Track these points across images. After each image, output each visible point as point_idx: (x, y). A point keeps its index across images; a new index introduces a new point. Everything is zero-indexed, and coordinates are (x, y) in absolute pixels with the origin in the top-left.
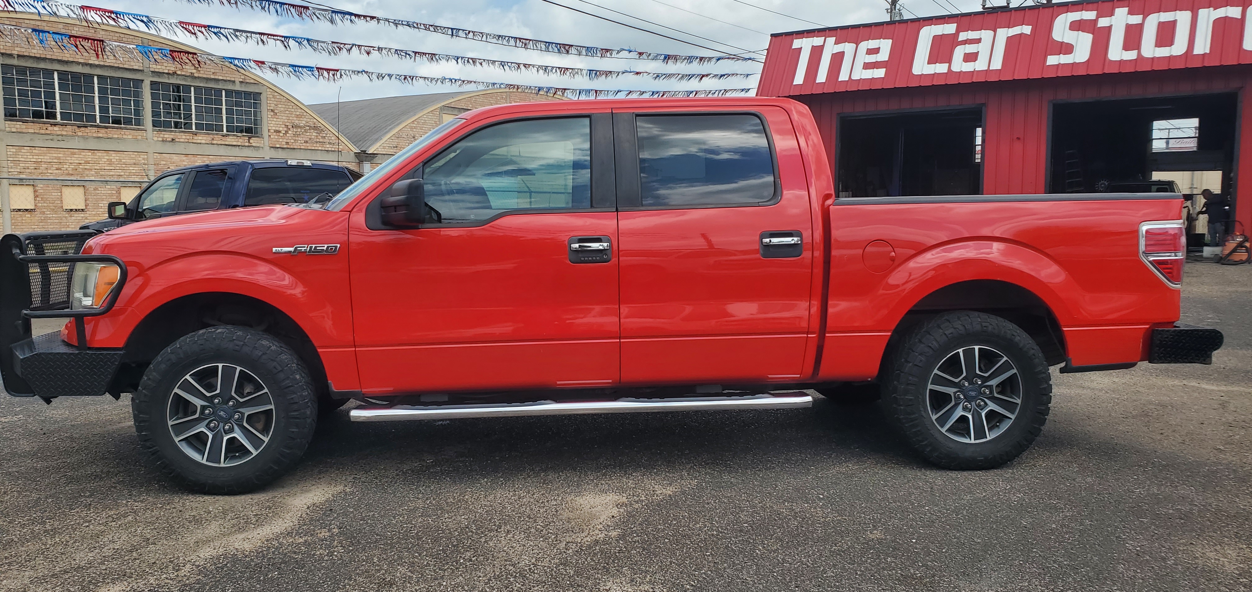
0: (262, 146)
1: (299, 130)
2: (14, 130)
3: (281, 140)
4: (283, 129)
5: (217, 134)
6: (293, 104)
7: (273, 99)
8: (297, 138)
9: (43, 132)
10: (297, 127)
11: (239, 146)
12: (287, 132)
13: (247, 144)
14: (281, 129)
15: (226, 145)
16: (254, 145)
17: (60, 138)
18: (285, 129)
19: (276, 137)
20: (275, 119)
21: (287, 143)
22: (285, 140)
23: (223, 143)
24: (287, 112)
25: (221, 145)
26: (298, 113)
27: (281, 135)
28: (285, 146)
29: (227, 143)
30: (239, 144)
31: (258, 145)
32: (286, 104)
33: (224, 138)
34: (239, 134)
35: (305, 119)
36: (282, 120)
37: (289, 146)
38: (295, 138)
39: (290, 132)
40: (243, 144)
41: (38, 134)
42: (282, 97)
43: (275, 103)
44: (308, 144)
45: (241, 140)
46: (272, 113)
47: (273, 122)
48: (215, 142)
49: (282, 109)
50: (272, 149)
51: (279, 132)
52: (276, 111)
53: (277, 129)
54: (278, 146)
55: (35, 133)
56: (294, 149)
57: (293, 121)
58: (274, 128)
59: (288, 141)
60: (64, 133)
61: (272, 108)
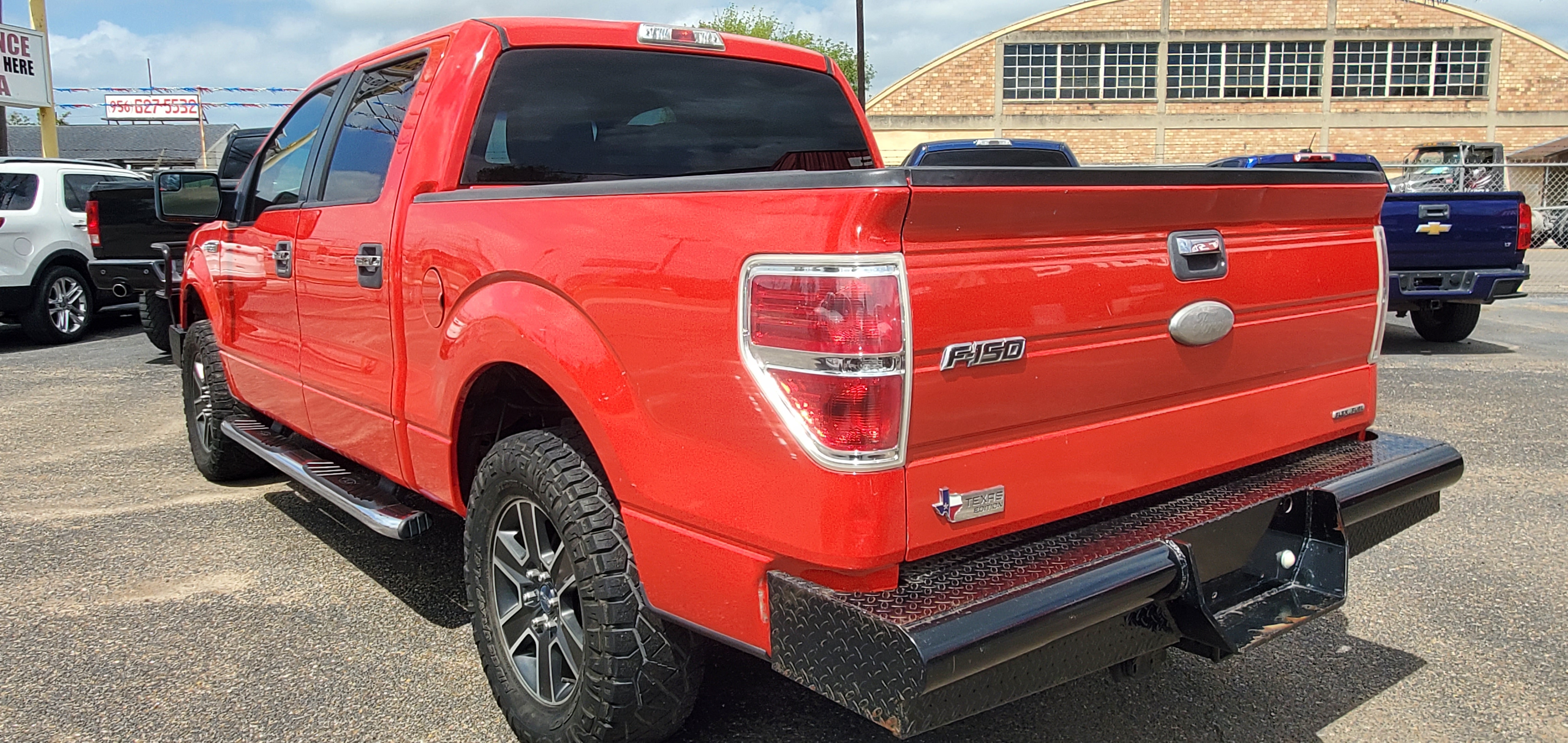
0: (1485, 110)
1: (1550, 85)
2: (1174, 112)
3: (1517, 101)
4: (1521, 86)
5: (1419, 100)
6: (1542, 50)
7: (1511, 46)
8: (1544, 97)
9: (1203, 111)
10: (1546, 80)
11: (1449, 113)
12: (1528, 89)
13: (1462, 110)
14: (1519, 86)
15: (1430, 113)
16: (1472, 110)
17: (1220, 117)
18: (1526, 85)
19: (1510, 97)
20: (1510, 73)
21: (1526, 105)
22: (1524, 101)
23: (1427, 110)
24: (1533, 62)
25: (1423, 113)
26: (1550, 62)
27: (1518, 93)
28: (1523, 109)
29: (1432, 110)
30: (1451, 110)
31: (1479, 110)
32: (1531, 50)
33: (1428, 104)
34: (1452, 97)
35: (1561, 69)
36: (1522, 74)
37: (1528, 109)
38: (1540, 97)
39: (1533, 89)
40: (1456, 110)
41: (1199, 114)
42: (1525, 42)
43: (1514, 50)
44: (1562, 104)
45: (1454, 105)
46: (1507, 65)
47: (1508, 78)
48: (1414, 110)
49: (1524, 58)
50: (1501, 115)
51: (1516, 90)
52: (1513, 62)
53: (1513, 86)
54: (1511, 109)
55: (1195, 113)
56: (1537, 112)
57: (1541, 74)
58: (1507, 86)
59: (1529, 101)
60: (1225, 111)
61: (1507, 58)
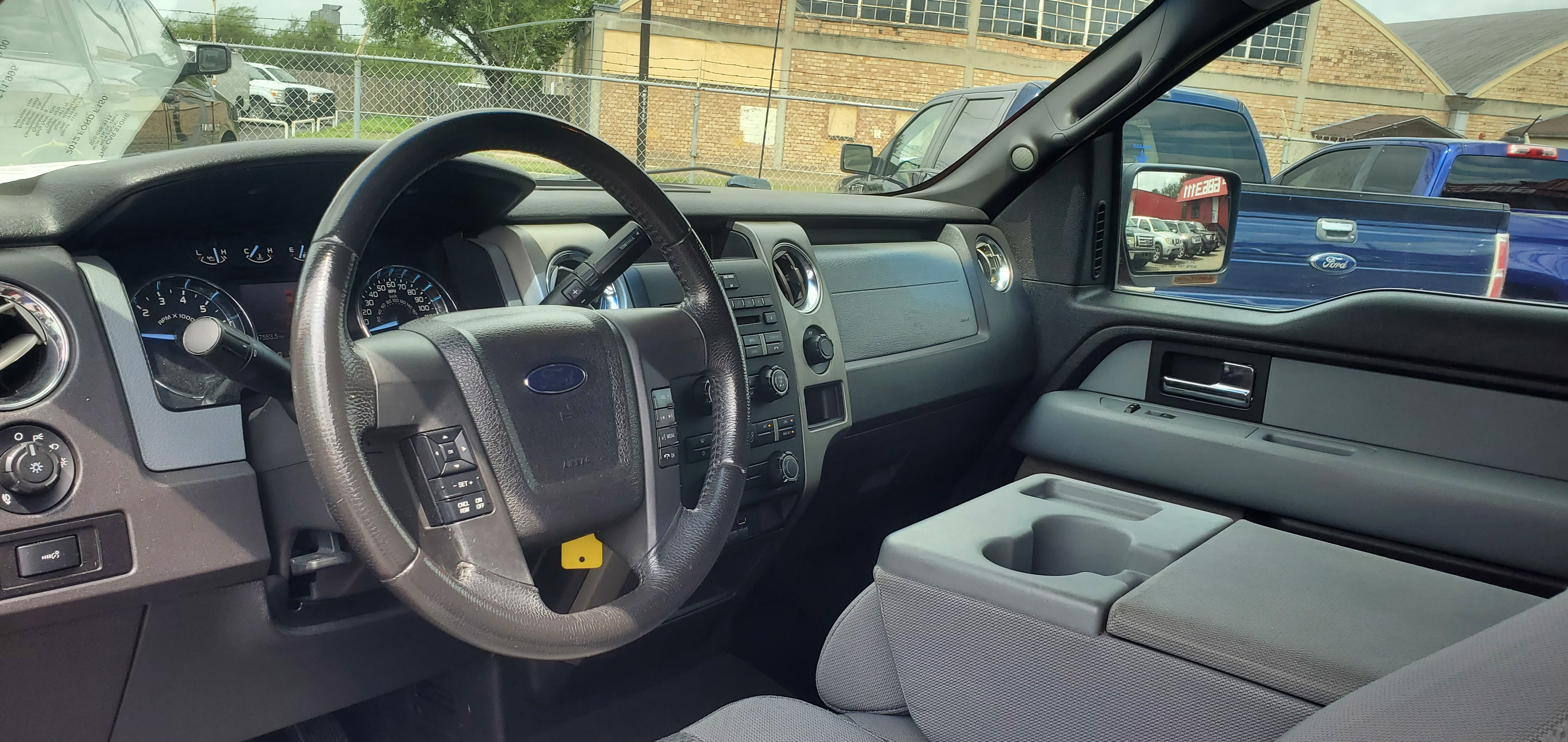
0: (1297, 79)
1: (1361, 58)
3: (1328, 72)
4: (1334, 56)
5: (1234, 61)
6: (1359, 19)
7: (1329, 11)
8: (1354, 71)
10: (1358, 53)
11: (1263, 78)
12: (1340, 61)
13: (1275, 76)
14: (1332, 55)
15: (1244, 76)
16: (1285, 77)
18: (1339, 56)
19: (1322, 68)
20: (1326, 41)
21: (1337, 78)
22: (1335, 73)
23: (1241, 73)
24: (1348, 31)
25: (1237, 75)
26: (1364, 33)
27: (1331, 64)
28: (1333, 82)
29: (1246, 73)
30: (1264, 75)
31: (1291, 78)
32: (1348, 18)
33: (1244, 67)
34: (1267, 62)
35: (1374, 42)
36: (1337, 43)
37: (1338, 82)
38: (1351, 71)
39: (1345, 61)
40: (1269, 76)
42: (1345, 8)
43: (1332, 16)
44: (1370, 80)
45: (1267, 71)
46: (1323, 32)
47: (1322, 46)
48: (1229, 71)
49: (1340, 26)
50: (1312, 85)
51: (1329, 60)
52: (1329, 29)
53: (1326, 55)
54: (1322, 81)
56: (1346, 86)
57: (1354, 45)
58: (1321, 55)
59: (1339, 74)
60: (1042, 57)
61: (1324, 24)
